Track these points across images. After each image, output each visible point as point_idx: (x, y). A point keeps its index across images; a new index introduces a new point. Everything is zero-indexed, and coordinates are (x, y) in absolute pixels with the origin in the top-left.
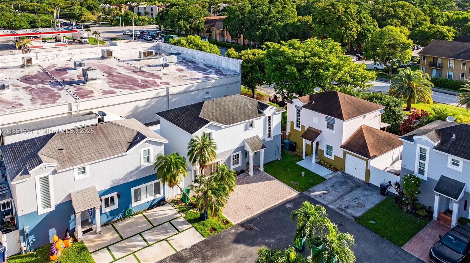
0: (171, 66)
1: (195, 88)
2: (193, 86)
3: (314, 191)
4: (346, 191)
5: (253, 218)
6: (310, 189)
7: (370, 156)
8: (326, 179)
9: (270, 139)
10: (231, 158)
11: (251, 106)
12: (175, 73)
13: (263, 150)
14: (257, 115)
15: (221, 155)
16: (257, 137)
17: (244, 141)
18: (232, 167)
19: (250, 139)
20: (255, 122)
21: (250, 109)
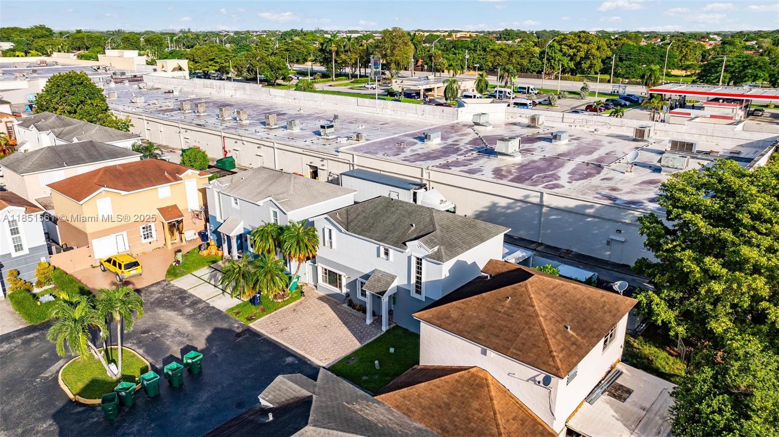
0: (664, 173)
1: (594, 212)
2: (591, 207)
9: (418, 296)
10: (358, 284)
11: (416, 230)
12: (628, 182)
13: (384, 298)
14: (396, 243)
15: (346, 269)
16: (394, 278)
17: (374, 271)
18: (359, 296)
19: (384, 273)
20: (392, 253)
21: (405, 233)
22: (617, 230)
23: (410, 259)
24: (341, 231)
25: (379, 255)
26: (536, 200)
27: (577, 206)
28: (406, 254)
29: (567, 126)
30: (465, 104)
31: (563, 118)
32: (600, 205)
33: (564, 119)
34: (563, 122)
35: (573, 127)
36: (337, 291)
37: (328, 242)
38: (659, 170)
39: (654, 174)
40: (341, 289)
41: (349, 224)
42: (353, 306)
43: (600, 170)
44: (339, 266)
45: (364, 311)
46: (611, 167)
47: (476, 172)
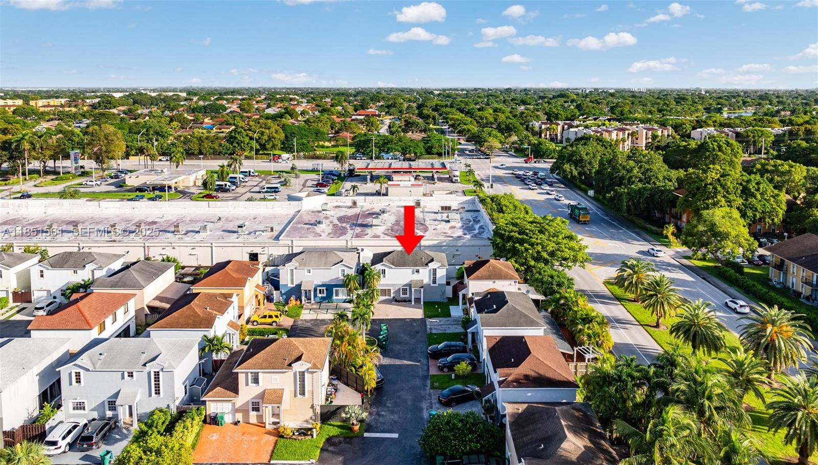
0: (451, 222)
1: (446, 244)
6: (433, 317)
8: (451, 317)
9: (434, 285)
10: (401, 290)
11: (425, 259)
12: (444, 229)
13: (422, 289)
14: (422, 266)
15: (392, 285)
16: (423, 281)
17: (411, 281)
18: (402, 296)
19: (417, 281)
20: (421, 270)
21: (422, 261)
22: (457, 250)
23: (430, 270)
24: (392, 268)
25: (413, 273)
28: (428, 269)
30: (303, 198)
32: (448, 240)
36: (387, 297)
37: (382, 276)
38: (448, 221)
39: (448, 223)
40: (390, 296)
41: (393, 264)
42: (399, 301)
43: (426, 226)
44: (388, 285)
45: (405, 301)
46: (427, 223)
47: (378, 237)
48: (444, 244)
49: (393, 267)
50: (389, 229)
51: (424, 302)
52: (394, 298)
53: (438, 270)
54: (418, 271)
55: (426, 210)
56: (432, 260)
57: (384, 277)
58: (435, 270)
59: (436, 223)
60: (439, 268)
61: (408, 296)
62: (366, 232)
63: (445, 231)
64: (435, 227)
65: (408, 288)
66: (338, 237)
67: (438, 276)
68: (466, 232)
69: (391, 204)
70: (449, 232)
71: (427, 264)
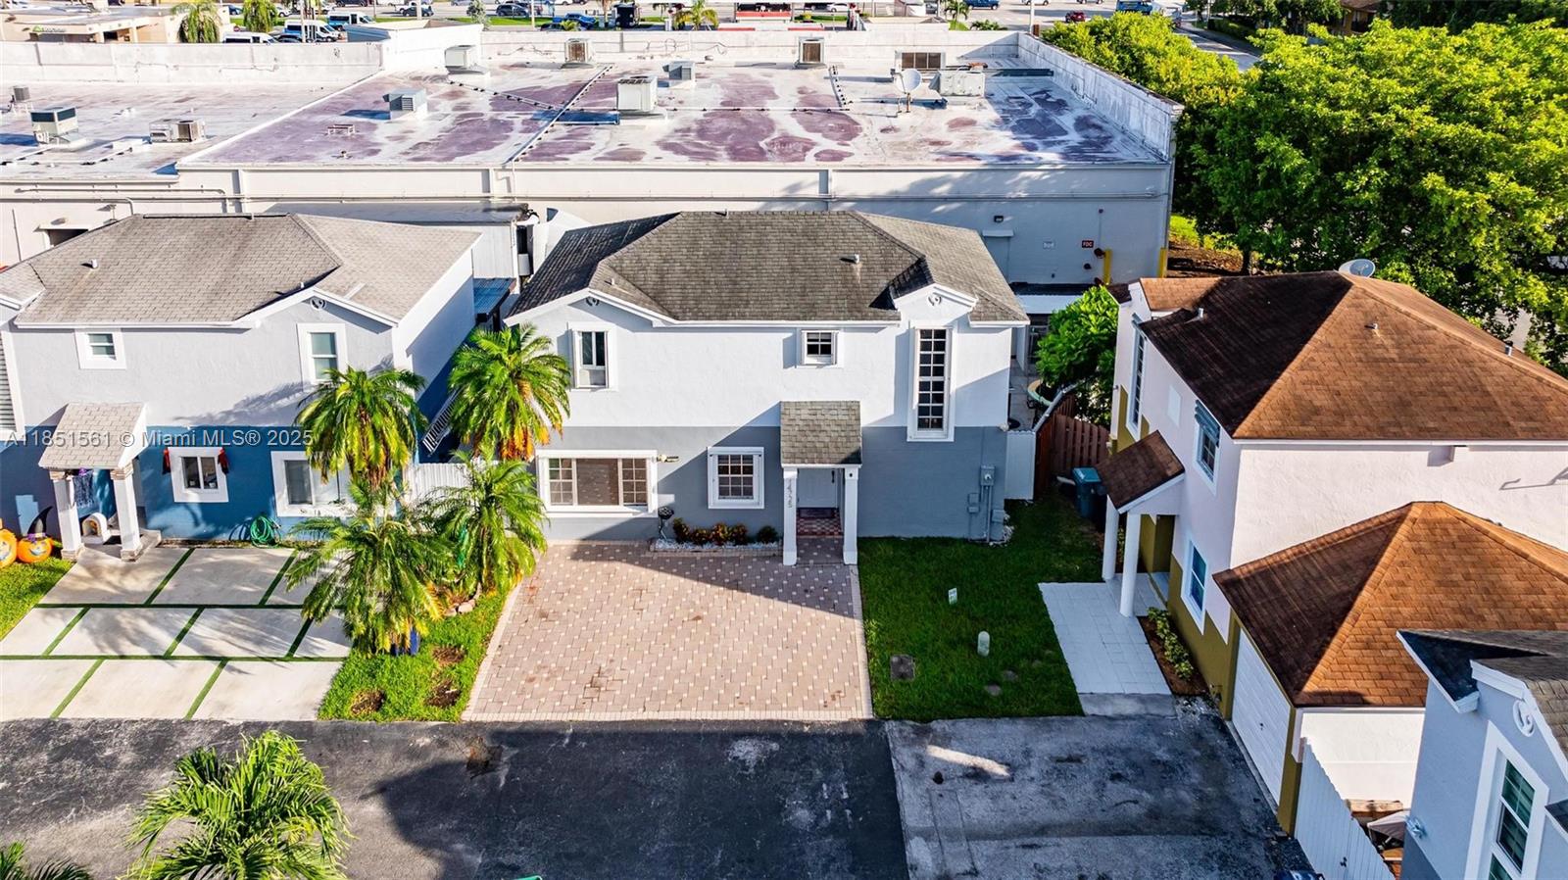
0: (954, 108)
1: (950, 191)
2: (944, 180)
3: (945, 742)
4: (1109, 817)
5: (551, 728)
6: (938, 725)
7: (1299, 688)
8: (1082, 714)
9: (932, 435)
10: (713, 465)
11: (868, 268)
12: (930, 130)
13: (852, 472)
14: (854, 312)
15: (657, 435)
16: (853, 408)
17: (779, 410)
18: (715, 501)
19: (814, 407)
20: (844, 342)
21: (848, 281)
22: (996, 217)
23: (903, 342)
24: (646, 325)
25: (791, 360)
26: (814, 192)
27: (915, 186)
28: (891, 332)
29: (635, 60)
30: (390, 33)
31: (622, 42)
32: (961, 173)
33: (625, 45)
34: (622, 50)
35: (648, 59)
36: (622, 512)
37: (582, 373)
38: (939, 104)
39: (937, 111)
40: (642, 501)
41: (657, 300)
42: (698, 538)
43: (847, 118)
44: (629, 435)
45: (740, 537)
46: (854, 111)
47: (635, 156)
48: (942, 190)
49: (658, 318)
50: (689, 130)
51: (863, 543)
52: (665, 514)
53: (957, 343)
54: (822, 348)
55: (841, 73)
56: (917, 275)
57: (600, 381)
58: (936, 342)
59: (890, 109)
60: (963, 324)
61: (757, 501)
62: (585, 140)
63: (934, 136)
64: (886, 123)
65: (757, 452)
66: (450, 158)
67: (958, 376)
68: (1029, 138)
69: (717, 57)
70: (956, 140)
71: (884, 302)
